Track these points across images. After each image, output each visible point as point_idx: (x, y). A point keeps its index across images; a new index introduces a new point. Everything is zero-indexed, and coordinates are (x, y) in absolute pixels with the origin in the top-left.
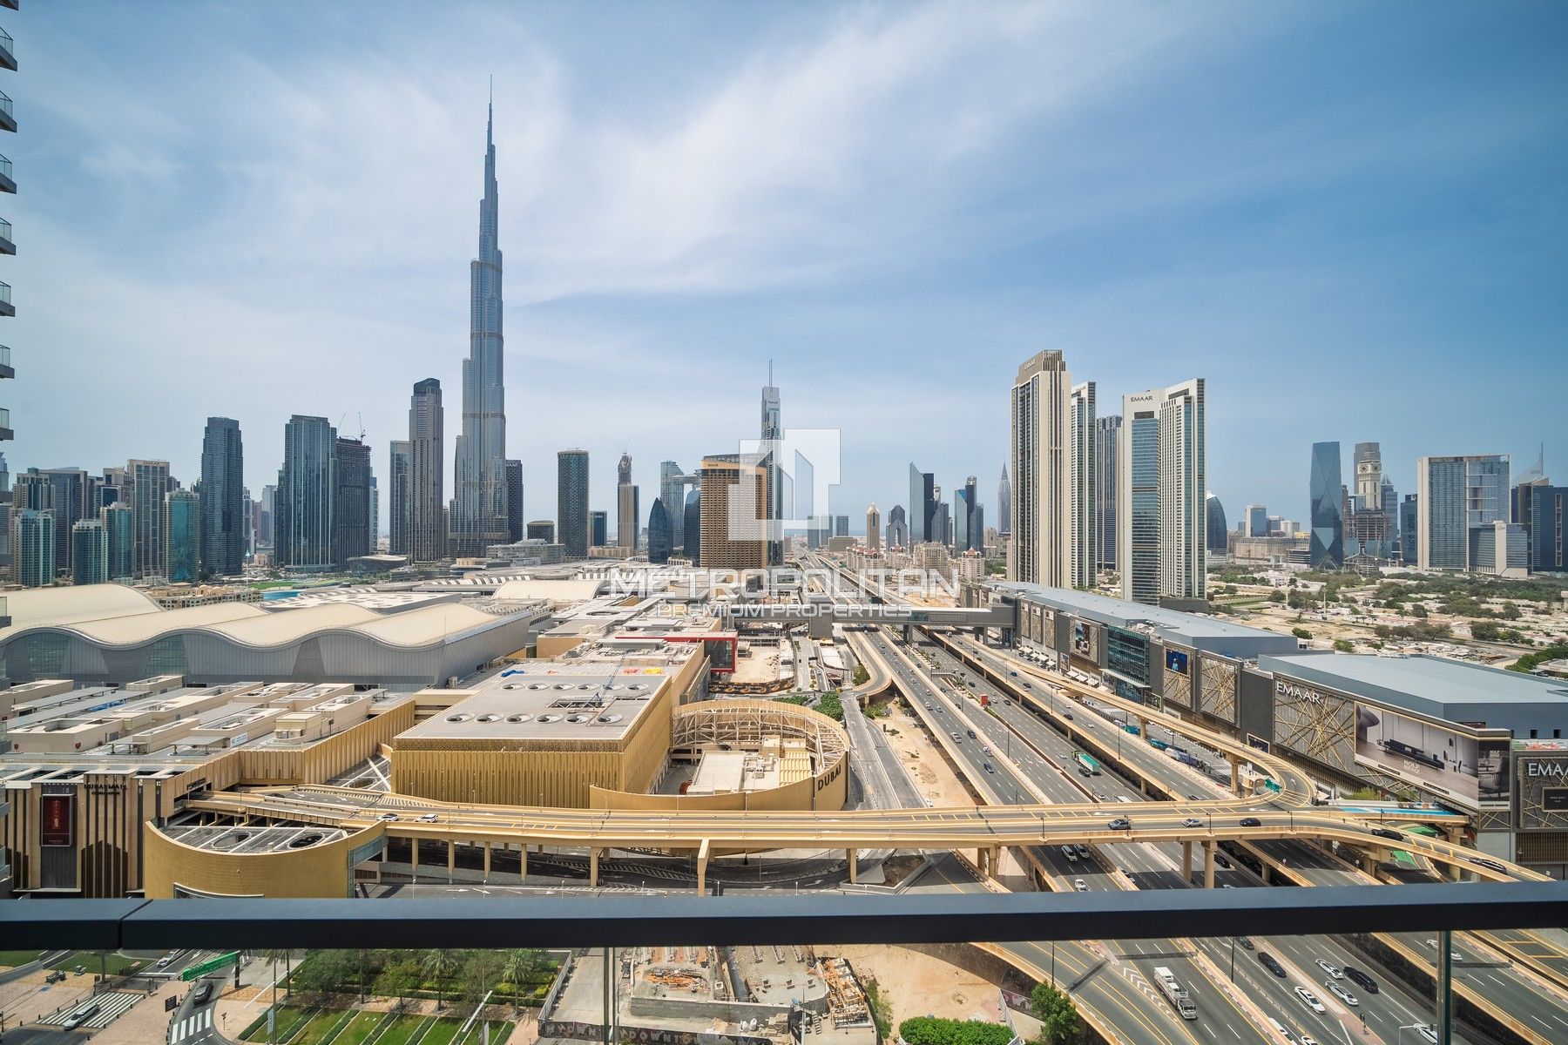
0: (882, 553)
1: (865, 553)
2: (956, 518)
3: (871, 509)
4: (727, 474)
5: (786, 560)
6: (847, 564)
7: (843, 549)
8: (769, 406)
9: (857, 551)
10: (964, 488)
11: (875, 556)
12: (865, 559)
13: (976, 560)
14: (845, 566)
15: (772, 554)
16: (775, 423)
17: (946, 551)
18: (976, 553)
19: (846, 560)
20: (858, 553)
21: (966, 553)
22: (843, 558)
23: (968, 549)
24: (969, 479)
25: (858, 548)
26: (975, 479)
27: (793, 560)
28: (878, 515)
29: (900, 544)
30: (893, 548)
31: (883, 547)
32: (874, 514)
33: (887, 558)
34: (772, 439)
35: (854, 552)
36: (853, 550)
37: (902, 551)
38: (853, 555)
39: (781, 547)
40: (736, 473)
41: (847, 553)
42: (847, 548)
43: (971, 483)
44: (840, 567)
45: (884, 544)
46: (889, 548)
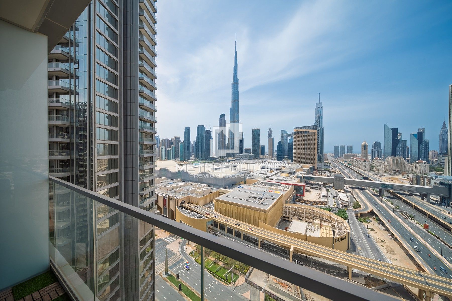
0: (369, 160)
1: (360, 160)
2: (411, 146)
3: (363, 143)
4: (302, 133)
5: (325, 161)
6: (352, 164)
7: (350, 158)
8: (318, 109)
9: (356, 159)
10: (416, 133)
11: (365, 161)
12: (360, 162)
13: (423, 165)
14: (351, 164)
15: (319, 159)
16: (321, 114)
17: (405, 160)
18: (423, 162)
19: (351, 162)
20: (357, 160)
21: (417, 161)
22: (349, 161)
23: (418, 159)
24: (419, 129)
25: (357, 158)
26: (424, 129)
27: (328, 161)
28: (367, 146)
29: (378, 156)
30: (374, 158)
31: (369, 158)
32: (365, 145)
33: (371, 162)
34: (319, 120)
35: (355, 159)
36: (355, 158)
37: (379, 160)
38: (354, 160)
39: (323, 157)
40: (306, 132)
41: (352, 160)
42: (352, 158)
43: (421, 131)
44: (348, 164)
45: (370, 157)
46: (372, 158)
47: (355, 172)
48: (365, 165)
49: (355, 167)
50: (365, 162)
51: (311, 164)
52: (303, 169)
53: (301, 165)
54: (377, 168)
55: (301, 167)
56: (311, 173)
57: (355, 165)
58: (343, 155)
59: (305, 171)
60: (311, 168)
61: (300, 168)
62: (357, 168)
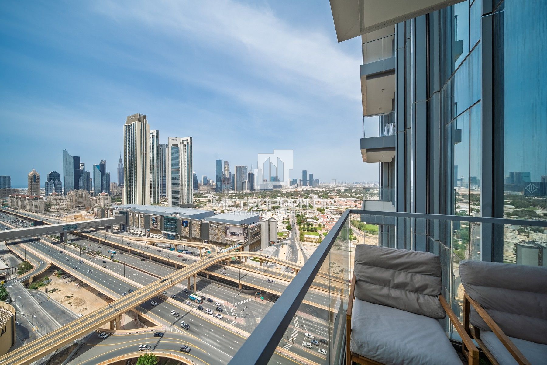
0: (43, 197)
1: (27, 198)
2: (94, 178)
3: (32, 173)
6: (10, 205)
7: (6, 196)
9: (19, 197)
10: (99, 165)
11: (36, 199)
12: (27, 201)
13: (106, 197)
14: (8, 206)
17: (89, 194)
18: (106, 194)
20: (20, 198)
21: (100, 194)
22: (5, 202)
23: (101, 192)
24: (102, 161)
25: (20, 195)
26: (105, 161)
28: (38, 177)
29: (56, 190)
30: (51, 194)
31: (42, 194)
32: (35, 175)
33: (46, 199)
35: (17, 198)
36: (16, 196)
37: (58, 195)
38: (15, 200)
41: (10, 198)
42: (10, 195)
43: (103, 163)
44: (2, 207)
45: (44, 192)
46: (47, 194)
47: (19, 217)
48: (36, 204)
49: (17, 209)
50: (35, 201)
54: (55, 206)
57: (18, 206)
62: (21, 211)
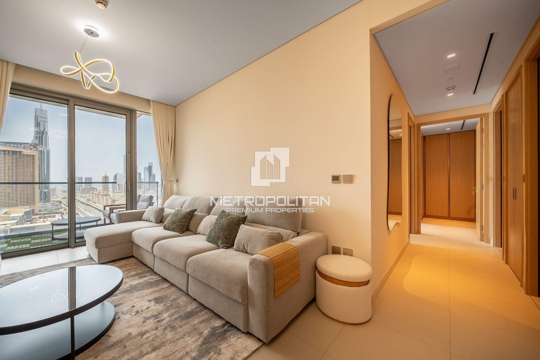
0: (110, 194)
1: (101, 194)
2: (144, 179)
3: (104, 174)
5: (52, 200)
6: (91, 200)
7: (89, 193)
8: (39, 119)
9: (97, 193)
10: (148, 167)
11: (106, 195)
12: (101, 197)
14: (90, 201)
15: (42, 197)
16: (44, 128)
17: (140, 192)
18: (152, 192)
19: (91, 198)
20: (97, 194)
21: (148, 192)
22: (89, 197)
23: (149, 190)
24: (150, 163)
25: (97, 192)
26: (152, 163)
27: (58, 200)
28: (108, 177)
29: (119, 189)
30: (116, 191)
31: (110, 191)
32: (106, 176)
33: (113, 196)
34: (42, 137)
35: (95, 194)
36: (95, 193)
37: (120, 192)
38: (94, 195)
39: (49, 193)
40: (14, 153)
41: (91, 194)
42: (91, 192)
43: (151, 165)
44: (87, 201)
45: (111, 190)
46: (113, 192)
47: (96, 209)
48: (106, 199)
49: (95, 203)
50: (106, 197)
51: (28, 206)
52: (10, 217)
53: (5, 210)
54: (118, 201)
55: (6, 213)
56: (28, 221)
57: (96, 201)
58: (79, 189)
59: (16, 219)
60: (27, 213)
61: (3, 215)
62: (98, 205)
